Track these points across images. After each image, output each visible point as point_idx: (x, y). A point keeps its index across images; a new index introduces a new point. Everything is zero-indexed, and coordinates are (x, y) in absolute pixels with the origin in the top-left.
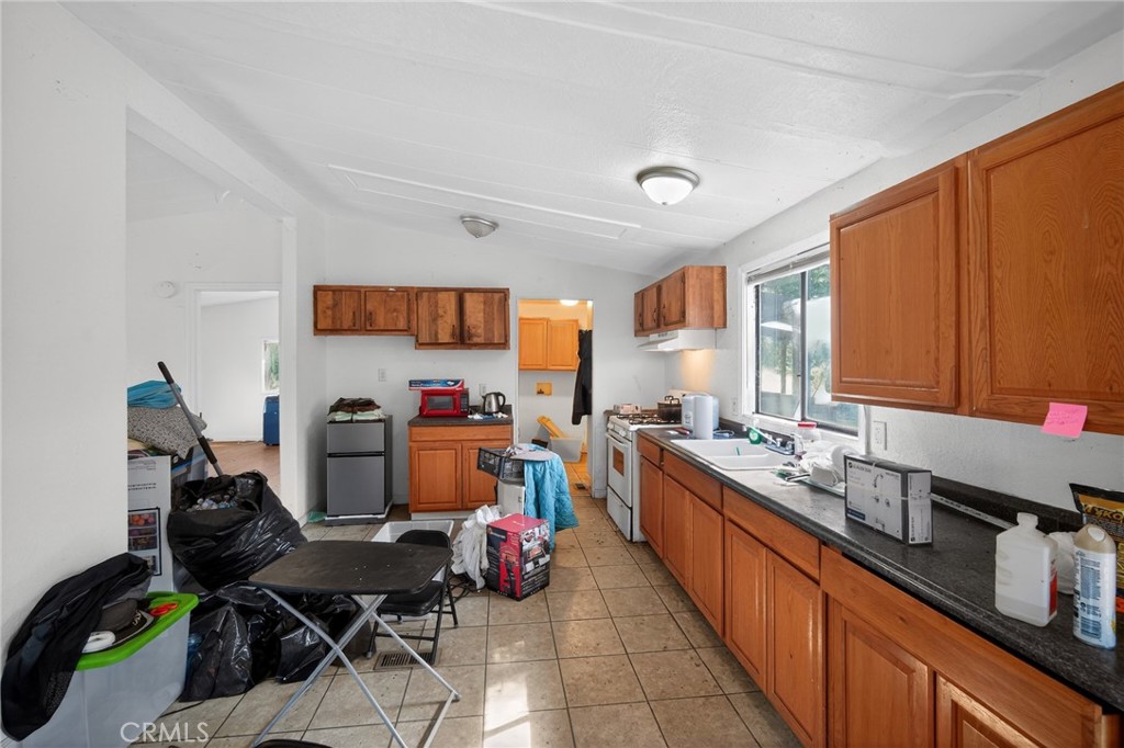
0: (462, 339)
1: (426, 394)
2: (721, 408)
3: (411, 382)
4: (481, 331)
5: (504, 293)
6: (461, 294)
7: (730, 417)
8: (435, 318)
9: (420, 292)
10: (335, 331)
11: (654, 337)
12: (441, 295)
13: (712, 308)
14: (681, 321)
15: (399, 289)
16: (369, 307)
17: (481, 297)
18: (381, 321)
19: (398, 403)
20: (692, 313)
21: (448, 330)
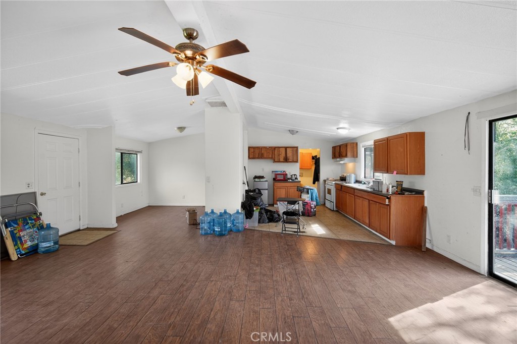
0: (286, 160)
1: (276, 175)
2: (356, 177)
3: (272, 172)
4: (291, 158)
5: (297, 148)
6: (286, 148)
7: (358, 179)
8: (279, 155)
9: (275, 148)
10: (254, 158)
11: (338, 159)
12: (281, 149)
13: (354, 153)
14: (346, 156)
15: (269, 147)
16: (262, 152)
17: (291, 149)
18: (265, 156)
19: (269, 177)
20: (349, 154)
21: (283, 158)
